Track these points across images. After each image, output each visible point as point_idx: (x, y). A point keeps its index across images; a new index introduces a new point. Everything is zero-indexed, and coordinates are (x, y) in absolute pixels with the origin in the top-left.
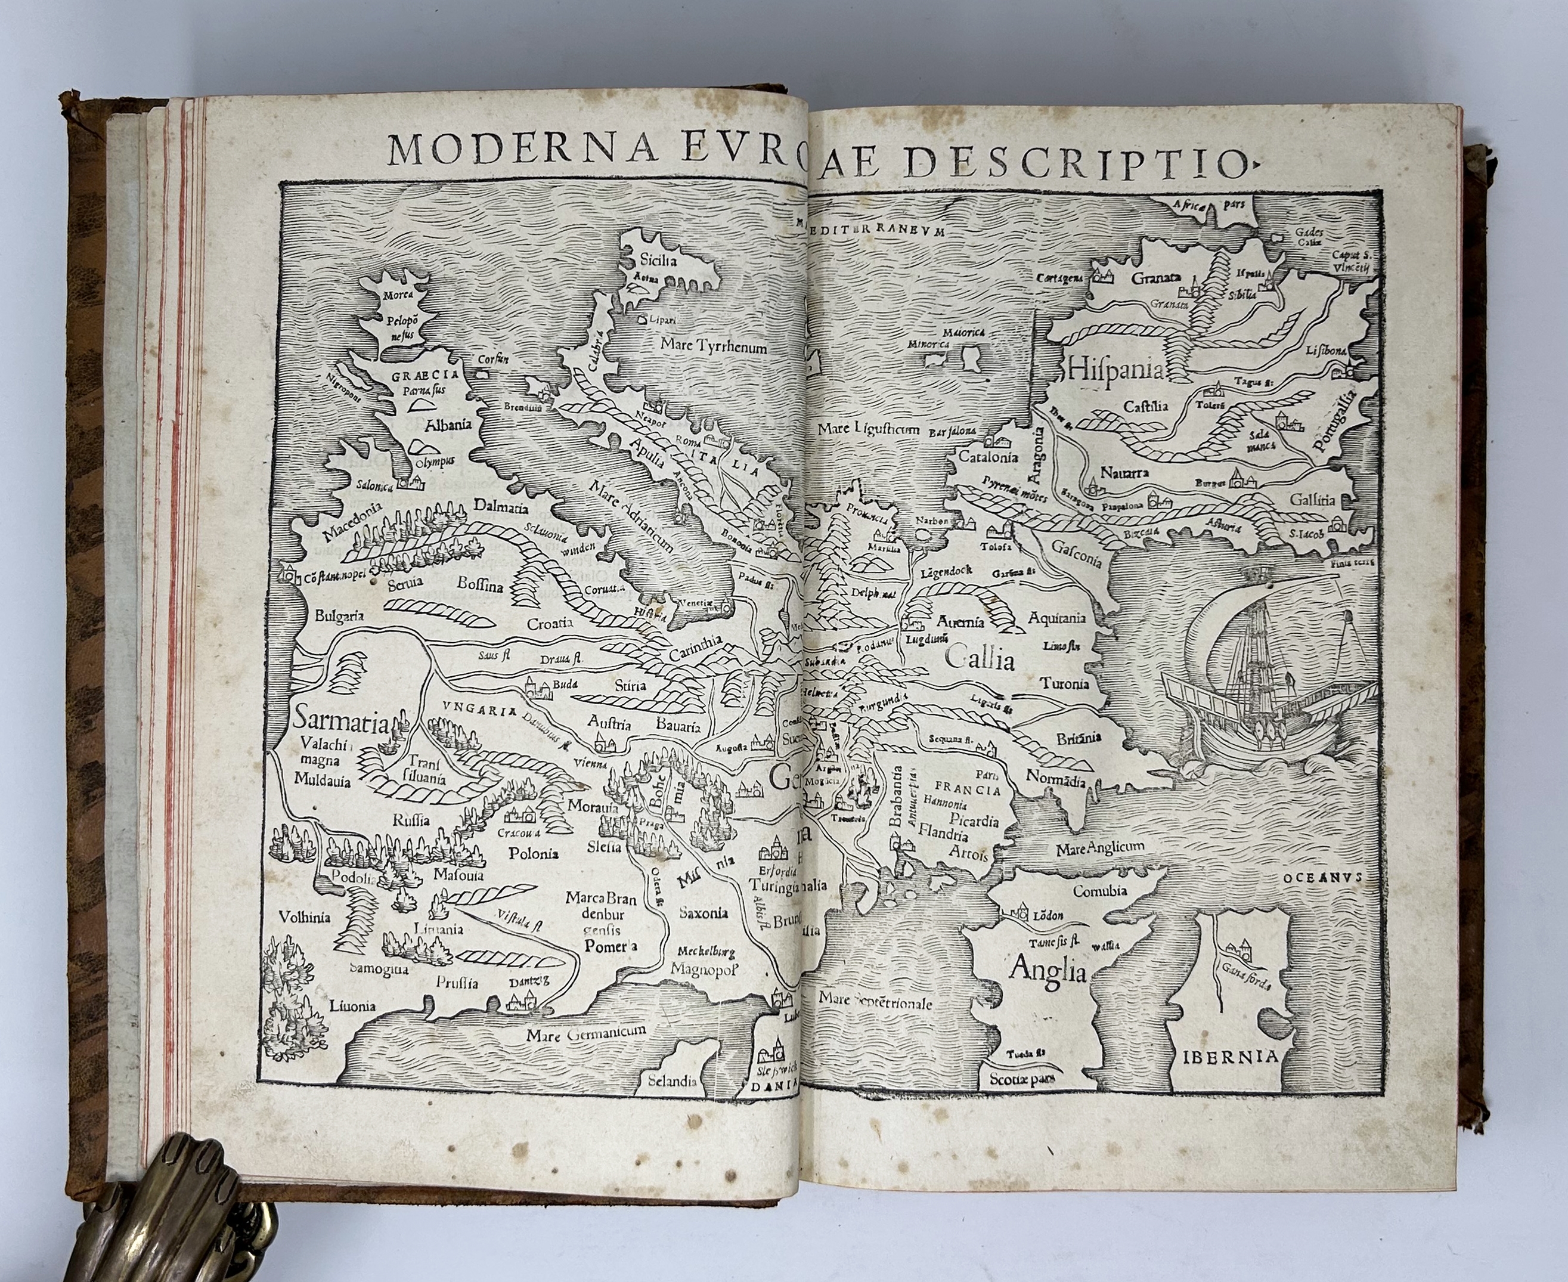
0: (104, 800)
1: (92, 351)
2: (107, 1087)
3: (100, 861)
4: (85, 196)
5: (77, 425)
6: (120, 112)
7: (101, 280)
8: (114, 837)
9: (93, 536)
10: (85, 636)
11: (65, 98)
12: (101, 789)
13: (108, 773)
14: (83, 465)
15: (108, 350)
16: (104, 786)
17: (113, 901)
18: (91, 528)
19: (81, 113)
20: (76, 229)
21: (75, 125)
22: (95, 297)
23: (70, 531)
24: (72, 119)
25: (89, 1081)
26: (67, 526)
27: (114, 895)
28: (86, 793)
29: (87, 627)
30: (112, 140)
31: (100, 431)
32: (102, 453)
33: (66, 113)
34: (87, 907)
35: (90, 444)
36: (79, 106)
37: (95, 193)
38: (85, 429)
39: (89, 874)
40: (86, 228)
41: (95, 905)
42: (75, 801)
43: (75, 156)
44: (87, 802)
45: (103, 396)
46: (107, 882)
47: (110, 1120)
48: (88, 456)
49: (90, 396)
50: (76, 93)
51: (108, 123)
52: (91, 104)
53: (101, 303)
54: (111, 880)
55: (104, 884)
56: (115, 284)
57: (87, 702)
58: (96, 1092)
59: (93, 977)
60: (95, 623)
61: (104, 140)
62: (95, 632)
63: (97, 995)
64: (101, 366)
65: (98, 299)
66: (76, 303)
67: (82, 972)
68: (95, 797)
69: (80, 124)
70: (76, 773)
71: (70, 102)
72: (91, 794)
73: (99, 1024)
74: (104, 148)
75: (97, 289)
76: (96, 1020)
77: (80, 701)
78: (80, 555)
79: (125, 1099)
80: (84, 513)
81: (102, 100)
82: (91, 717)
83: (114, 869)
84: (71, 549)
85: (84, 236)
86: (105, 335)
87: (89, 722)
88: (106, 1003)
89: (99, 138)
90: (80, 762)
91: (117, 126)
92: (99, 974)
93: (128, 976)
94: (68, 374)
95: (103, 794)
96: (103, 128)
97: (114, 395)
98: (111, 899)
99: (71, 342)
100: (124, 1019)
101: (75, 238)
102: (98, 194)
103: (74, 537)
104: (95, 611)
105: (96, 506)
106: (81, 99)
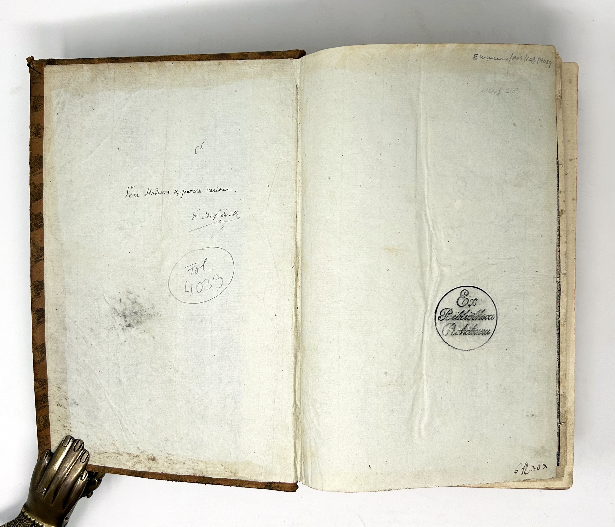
0: (45, 322)
1: (39, 155)
2: (49, 427)
3: (44, 345)
4: (36, 96)
5: (33, 183)
6: (49, 64)
7: (42, 128)
8: (49, 336)
9: (40, 224)
10: (37, 261)
11: (29, 59)
12: (43, 319)
13: (46, 313)
14: (36, 198)
15: (45, 155)
16: (44, 317)
17: (49, 360)
18: (39, 221)
19: (34, 65)
20: (33, 109)
21: (32, 70)
22: (39, 135)
23: (31, 222)
24: (31, 67)
25: (43, 424)
26: (30, 221)
27: (49, 358)
28: (38, 320)
29: (37, 258)
30: (46, 75)
31: (42, 185)
32: (43, 193)
33: (29, 65)
34: (39, 362)
35: (38, 190)
36: (33, 62)
37: (40, 95)
38: (36, 184)
39: (40, 350)
40: (37, 108)
41: (42, 361)
42: (34, 322)
43: (32, 81)
44: (39, 322)
45: (43, 172)
46: (47, 353)
47: (51, 439)
48: (37, 194)
49: (38, 172)
50: (33, 57)
51: (45, 69)
52: (38, 62)
53: (42, 137)
54: (48, 352)
55: (45, 353)
56: (47, 130)
57: (38, 286)
58: (45, 428)
59: (43, 387)
60: (41, 257)
61: (43, 75)
62: (41, 260)
63: (44, 394)
64: (42, 161)
65: (41, 135)
66: (33, 137)
67: (39, 385)
68: (41, 321)
69: (33, 69)
70: (34, 312)
71: (30, 60)
72: (40, 320)
73: (45, 404)
74: (43, 78)
75: (41, 131)
76: (44, 403)
77: (35, 286)
78: (35, 232)
79: (56, 431)
80: (36, 215)
81: (42, 60)
82: (39, 292)
83: (49, 348)
84: (32, 229)
85: (36, 111)
86: (44, 149)
87: (39, 294)
88: (48, 397)
89: (41, 74)
90: (36, 308)
91: (48, 69)
92: (45, 386)
93: (55, 387)
94: (30, 163)
95: (44, 320)
96: (43, 71)
97: (47, 172)
98: (48, 359)
99: (31, 151)
100: (54, 403)
101: (32, 112)
102: (41, 95)
103: (33, 225)
104: (41, 252)
105: (40, 213)
106: (35, 59)
